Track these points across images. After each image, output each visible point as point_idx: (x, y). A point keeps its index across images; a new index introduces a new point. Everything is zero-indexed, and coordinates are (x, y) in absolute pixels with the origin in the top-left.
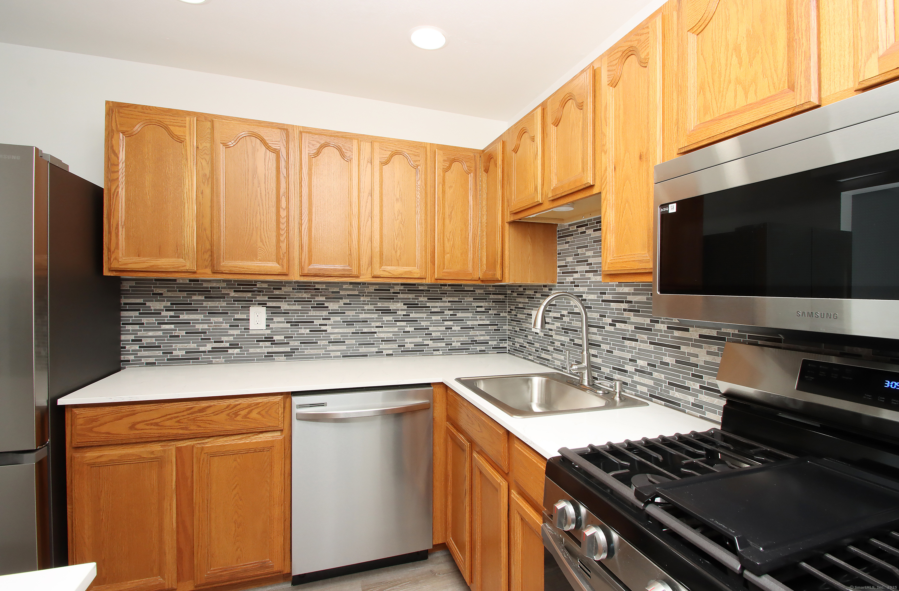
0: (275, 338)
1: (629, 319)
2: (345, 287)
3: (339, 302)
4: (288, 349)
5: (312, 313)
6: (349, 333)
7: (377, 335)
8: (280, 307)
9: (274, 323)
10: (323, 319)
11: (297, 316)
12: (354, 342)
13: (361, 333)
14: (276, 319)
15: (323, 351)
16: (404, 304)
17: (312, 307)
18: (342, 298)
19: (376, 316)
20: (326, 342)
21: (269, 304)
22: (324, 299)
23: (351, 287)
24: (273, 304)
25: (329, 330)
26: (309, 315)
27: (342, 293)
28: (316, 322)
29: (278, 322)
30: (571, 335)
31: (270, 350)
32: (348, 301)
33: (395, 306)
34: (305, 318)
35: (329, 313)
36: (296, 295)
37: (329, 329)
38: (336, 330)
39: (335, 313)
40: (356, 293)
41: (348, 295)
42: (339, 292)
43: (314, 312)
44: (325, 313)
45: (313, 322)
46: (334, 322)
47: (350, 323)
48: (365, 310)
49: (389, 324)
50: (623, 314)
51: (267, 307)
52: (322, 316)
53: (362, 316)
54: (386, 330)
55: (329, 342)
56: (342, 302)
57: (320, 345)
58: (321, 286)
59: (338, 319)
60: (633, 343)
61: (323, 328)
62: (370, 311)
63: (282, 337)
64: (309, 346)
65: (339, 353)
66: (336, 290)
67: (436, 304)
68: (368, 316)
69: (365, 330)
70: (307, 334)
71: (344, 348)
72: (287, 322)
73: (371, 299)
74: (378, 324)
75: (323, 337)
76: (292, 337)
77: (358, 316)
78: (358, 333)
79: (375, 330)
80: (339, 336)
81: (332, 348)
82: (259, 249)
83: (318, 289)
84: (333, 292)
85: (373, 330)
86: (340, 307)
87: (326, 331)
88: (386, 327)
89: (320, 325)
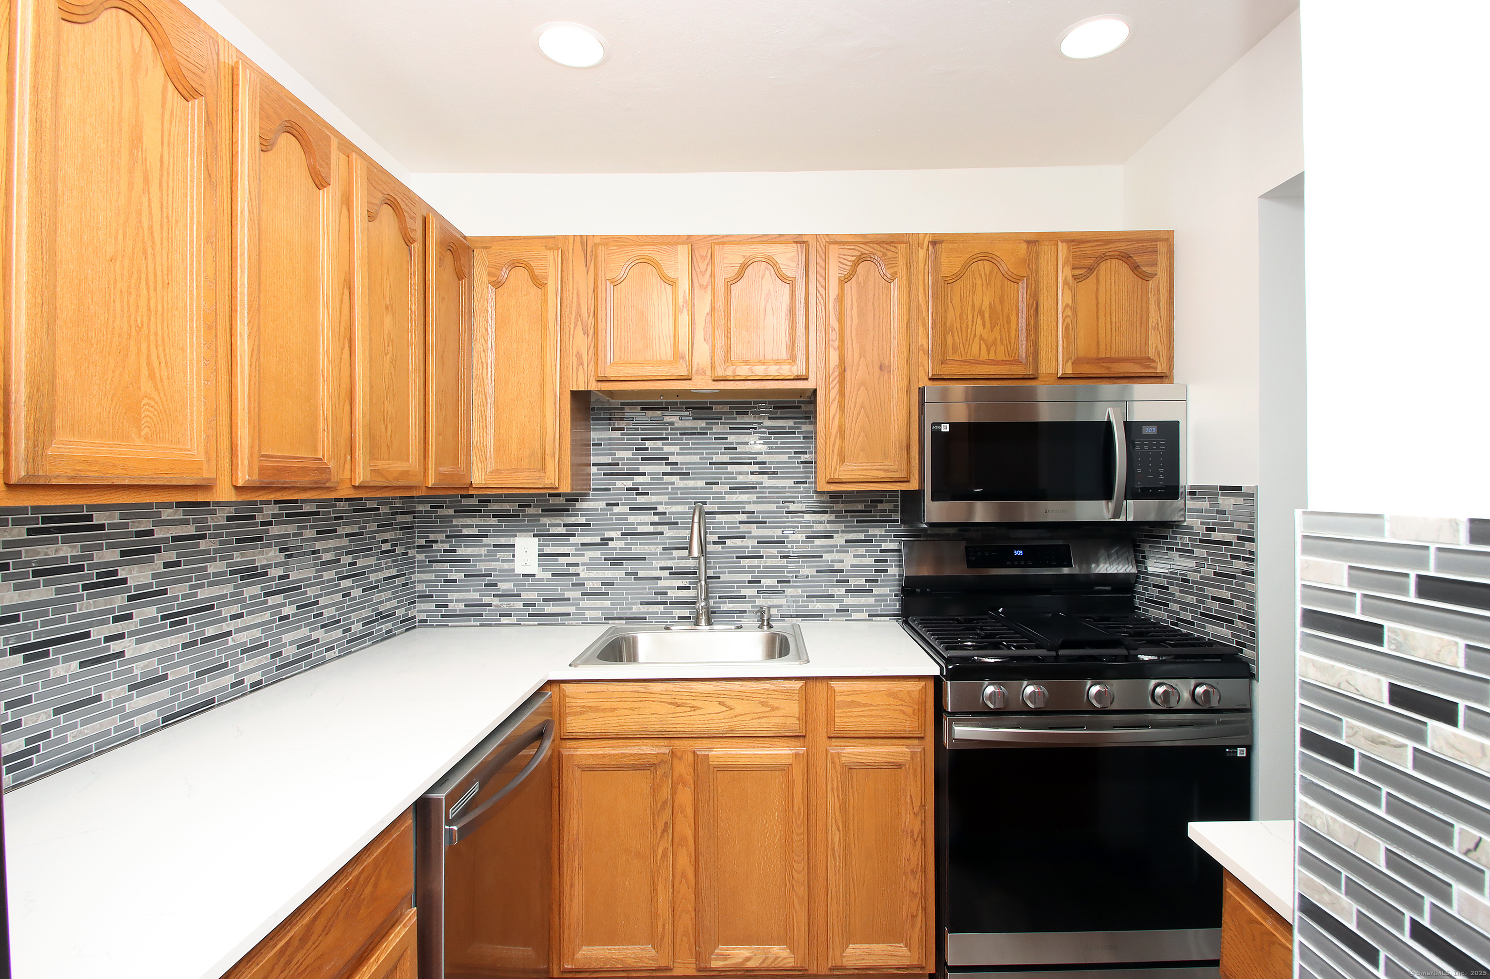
2: (166, 514)
3: (152, 560)
5: (86, 605)
6: (176, 648)
7: (233, 640)
10: (116, 619)
11: (44, 624)
12: (186, 670)
13: (203, 641)
15: (115, 720)
16: (280, 551)
17: (85, 587)
18: (158, 550)
19: (228, 589)
20: (122, 691)
22: (114, 555)
23: (179, 514)
25: (131, 652)
26: (78, 612)
27: (160, 533)
28: (98, 633)
30: (629, 566)
32: (172, 556)
33: (264, 556)
34: (67, 625)
35: (130, 598)
36: (38, 553)
37: (129, 646)
38: (148, 647)
39: (139, 597)
40: (190, 530)
41: (175, 539)
42: (151, 533)
43: (91, 601)
44: (119, 601)
45: (88, 634)
46: (143, 622)
47: (176, 619)
48: (208, 576)
49: (257, 606)
50: (739, 528)
52: (112, 610)
53: (203, 594)
54: (250, 621)
55: (131, 688)
56: (159, 560)
57: (108, 704)
58: (110, 517)
59: (151, 611)
60: (756, 562)
61: (115, 647)
62: (218, 580)
64: (78, 716)
65: (155, 712)
66: (145, 526)
67: (329, 543)
68: (216, 591)
69: (210, 631)
70: (73, 676)
71: (164, 694)
72: (14, 651)
73: (221, 543)
74: (236, 609)
75: (116, 674)
76: (28, 700)
77: (196, 594)
78: (195, 643)
79: (228, 625)
80: (153, 664)
81: (139, 701)
82: (146, 401)
83: (101, 527)
84: (139, 534)
85: (225, 627)
86: (154, 576)
87: (121, 654)
88: (249, 613)
89: (108, 639)
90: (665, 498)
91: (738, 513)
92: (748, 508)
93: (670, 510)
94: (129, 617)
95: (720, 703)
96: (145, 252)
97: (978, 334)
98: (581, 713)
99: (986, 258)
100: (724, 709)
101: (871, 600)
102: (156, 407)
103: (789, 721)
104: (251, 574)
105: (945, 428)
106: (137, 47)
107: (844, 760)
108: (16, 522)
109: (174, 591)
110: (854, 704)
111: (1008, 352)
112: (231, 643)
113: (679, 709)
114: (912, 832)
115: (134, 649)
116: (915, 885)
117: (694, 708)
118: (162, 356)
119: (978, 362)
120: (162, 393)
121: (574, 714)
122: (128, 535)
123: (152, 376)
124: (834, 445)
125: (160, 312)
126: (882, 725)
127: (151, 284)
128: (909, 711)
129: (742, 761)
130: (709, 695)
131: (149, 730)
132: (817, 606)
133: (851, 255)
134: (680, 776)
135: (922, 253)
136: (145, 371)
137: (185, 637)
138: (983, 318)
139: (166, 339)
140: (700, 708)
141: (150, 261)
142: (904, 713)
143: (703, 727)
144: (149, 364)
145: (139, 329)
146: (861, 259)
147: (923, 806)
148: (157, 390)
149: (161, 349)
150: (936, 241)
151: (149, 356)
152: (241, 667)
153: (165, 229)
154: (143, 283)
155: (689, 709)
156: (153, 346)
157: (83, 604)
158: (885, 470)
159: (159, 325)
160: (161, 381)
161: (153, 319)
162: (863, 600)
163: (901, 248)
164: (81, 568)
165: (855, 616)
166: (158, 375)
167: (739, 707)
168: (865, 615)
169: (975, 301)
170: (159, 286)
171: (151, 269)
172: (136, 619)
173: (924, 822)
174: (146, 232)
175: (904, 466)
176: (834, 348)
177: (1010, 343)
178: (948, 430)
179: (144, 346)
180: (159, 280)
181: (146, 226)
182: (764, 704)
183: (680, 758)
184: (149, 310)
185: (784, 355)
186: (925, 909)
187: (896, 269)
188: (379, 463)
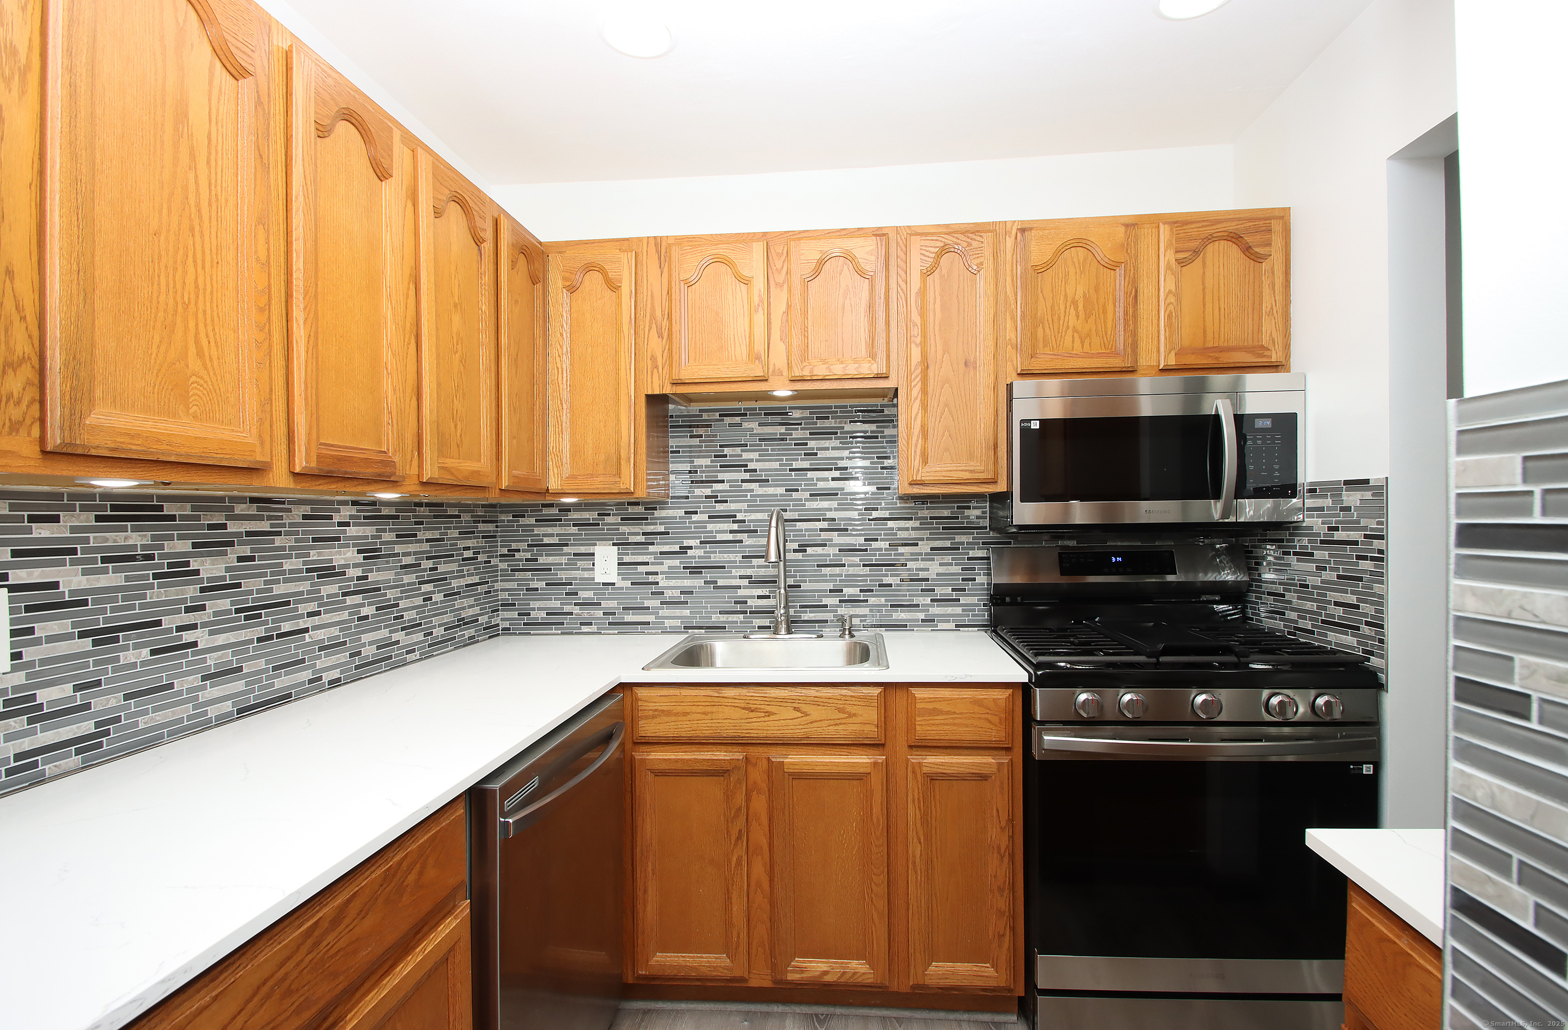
0: (44, 696)
1: (831, 540)
2: (239, 509)
3: (226, 553)
4: (87, 727)
5: (157, 594)
6: (251, 641)
7: (311, 637)
8: (55, 585)
9: (38, 642)
10: (188, 610)
11: (113, 610)
12: (261, 664)
13: (279, 636)
14: (42, 630)
15: (187, 709)
16: (359, 552)
17: (156, 577)
18: (231, 544)
19: (305, 586)
20: (194, 680)
21: (18, 576)
22: (185, 546)
23: (252, 510)
24: (29, 575)
25: (204, 642)
26: (148, 600)
27: (233, 527)
28: (169, 622)
29: (51, 639)
30: (708, 575)
31: (26, 744)
32: (246, 551)
33: (343, 556)
34: (137, 612)
35: (203, 590)
36: (106, 540)
37: (201, 637)
38: (221, 639)
39: (214, 588)
40: (265, 526)
41: (249, 534)
42: (224, 526)
43: (162, 590)
44: (191, 591)
45: (159, 623)
46: (216, 614)
47: (251, 613)
48: (283, 573)
49: (334, 605)
50: (820, 535)
51: (12, 588)
52: (184, 601)
53: (279, 589)
54: (328, 619)
55: (204, 678)
56: (232, 554)
57: (180, 693)
58: (181, 509)
59: (225, 604)
60: (837, 570)
61: (188, 637)
62: (294, 577)
63: (67, 690)
65: (230, 703)
66: (218, 519)
67: (409, 547)
68: (291, 588)
69: (286, 627)
70: (144, 664)
71: (239, 686)
72: (82, 635)
73: (297, 541)
74: (313, 607)
75: (189, 664)
76: (98, 683)
77: (271, 590)
78: (270, 638)
79: (305, 622)
80: (227, 655)
81: (212, 692)
82: (194, 379)
83: (172, 518)
84: (211, 527)
85: (302, 624)
86: (228, 569)
87: (194, 644)
88: (326, 612)
89: (180, 629)
90: (744, 506)
91: (819, 520)
92: (829, 515)
93: (750, 518)
94: (203, 608)
95: (795, 709)
96: (192, 229)
97: (1071, 325)
98: (654, 717)
99: (1080, 245)
100: (800, 715)
101: (959, 610)
102: (205, 386)
103: (867, 728)
104: (327, 572)
105: (1035, 425)
106: (181, 21)
107: (925, 770)
108: (83, 509)
109: (248, 585)
110: (936, 712)
111: (1104, 344)
112: (308, 640)
113: (752, 715)
114: (999, 848)
115: (207, 640)
116: (1002, 902)
117: (769, 714)
118: (211, 334)
119: (1072, 356)
120: (211, 373)
121: (647, 717)
122: (201, 527)
123: (200, 354)
124: (916, 446)
125: (209, 291)
126: (966, 734)
127: (199, 262)
128: (995, 719)
129: (818, 769)
130: (784, 700)
131: (223, 720)
132: (901, 615)
133: (934, 246)
134: (755, 783)
135: (1010, 242)
136: (192, 350)
137: (261, 631)
138: (1076, 309)
139: (216, 319)
140: (774, 714)
141: (198, 238)
142: (990, 722)
143: (778, 733)
144: (197, 342)
145: (186, 306)
146: (944, 250)
147: (1011, 820)
148: (206, 368)
149: (210, 328)
150: (1024, 230)
151: (197, 333)
152: (319, 664)
153: (214, 207)
154: (190, 259)
155: (763, 714)
156: (201, 326)
157: (153, 592)
158: (971, 471)
159: (208, 304)
160: (211, 360)
161: (201, 297)
162: (949, 610)
163: (988, 238)
164: (151, 557)
165: (941, 626)
166: (207, 354)
167: (816, 713)
168: (952, 626)
169: (1067, 290)
170: (208, 265)
171: (198, 247)
172: (209, 611)
173: (1012, 837)
174: (193, 209)
175: (991, 467)
176: (916, 345)
177: (1106, 335)
178: (1038, 427)
179: (192, 324)
180: (208, 258)
181: (192, 203)
182: (840, 710)
183: (755, 765)
184: (197, 287)
185: (863, 351)
186: (1013, 929)
187: (981, 260)
188: (448, 460)
